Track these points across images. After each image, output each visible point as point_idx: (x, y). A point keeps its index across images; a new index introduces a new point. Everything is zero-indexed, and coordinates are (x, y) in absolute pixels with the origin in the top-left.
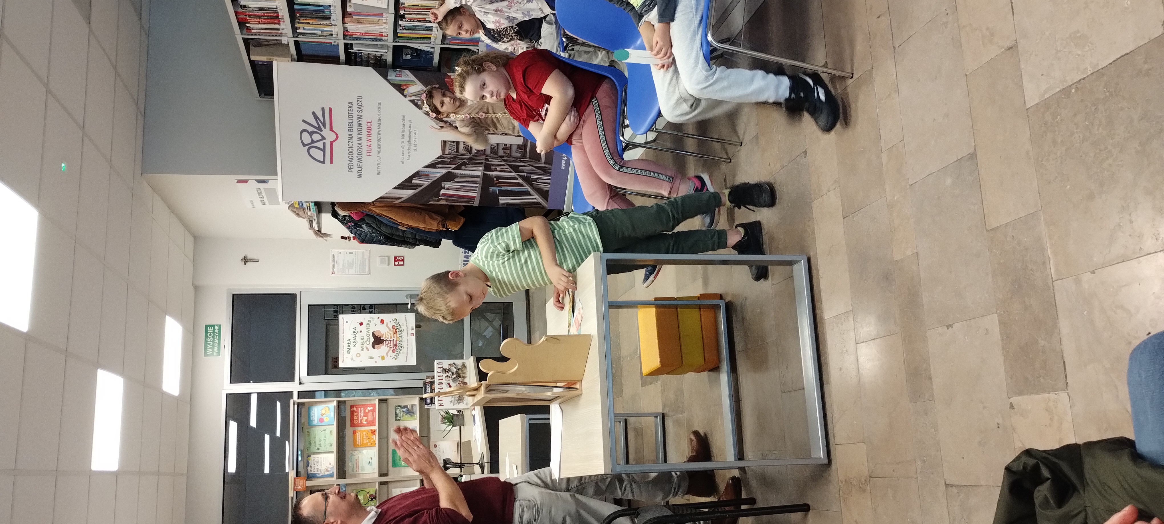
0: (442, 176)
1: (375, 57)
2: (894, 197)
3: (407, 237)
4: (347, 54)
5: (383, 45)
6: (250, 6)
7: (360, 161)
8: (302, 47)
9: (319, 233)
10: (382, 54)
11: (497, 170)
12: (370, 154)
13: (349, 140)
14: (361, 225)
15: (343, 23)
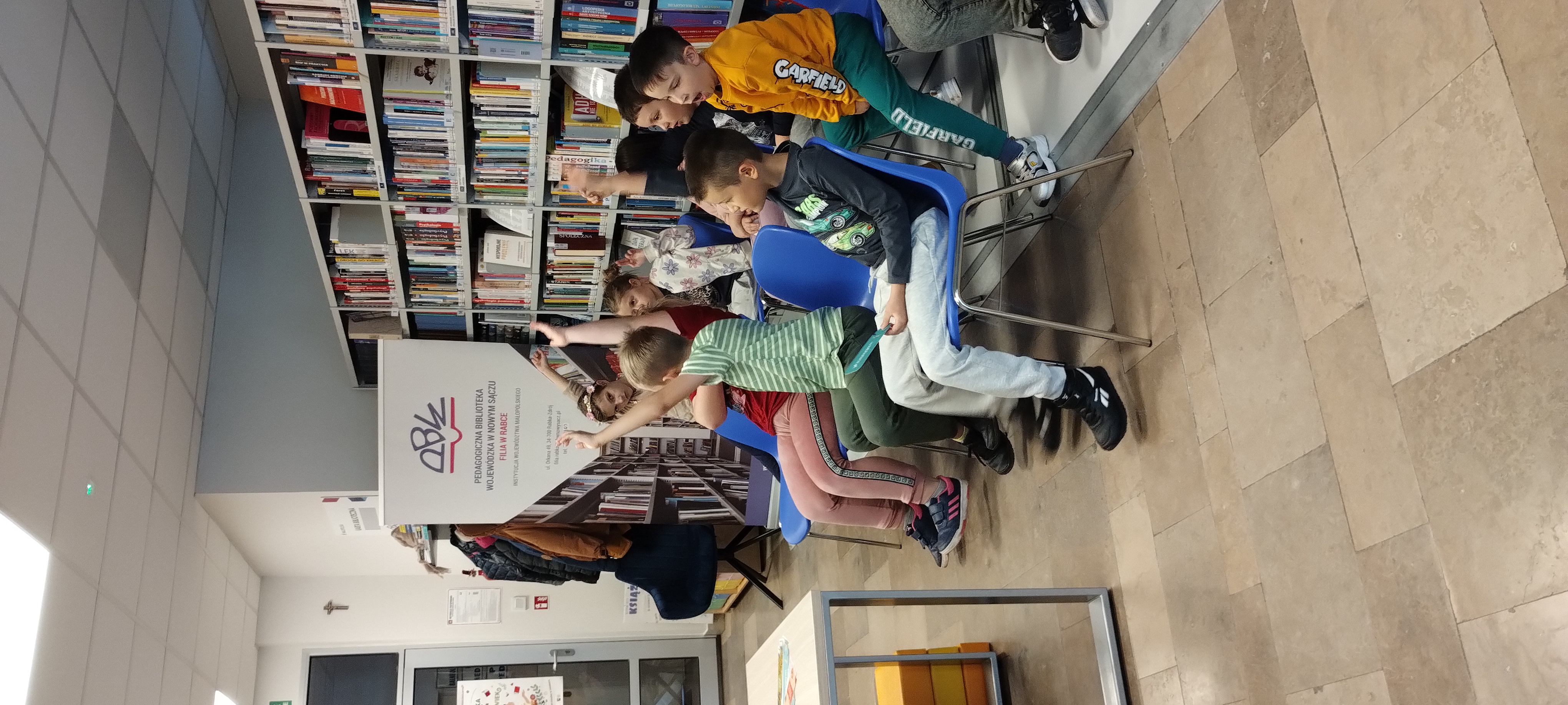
0: (601, 485)
1: (514, 329)
2: (1222, 506)
3: (553, 570)
4: (477, 326)
5: (524, 315)
6: (351, 270)
7: (491, 468)
8: (417, 319)
9: (432, 567)
10: (523, 325)
11: (676, 474)
12: (505, 458)
13: (476, 439)
14: (490, 555)
15: (472, 288)
